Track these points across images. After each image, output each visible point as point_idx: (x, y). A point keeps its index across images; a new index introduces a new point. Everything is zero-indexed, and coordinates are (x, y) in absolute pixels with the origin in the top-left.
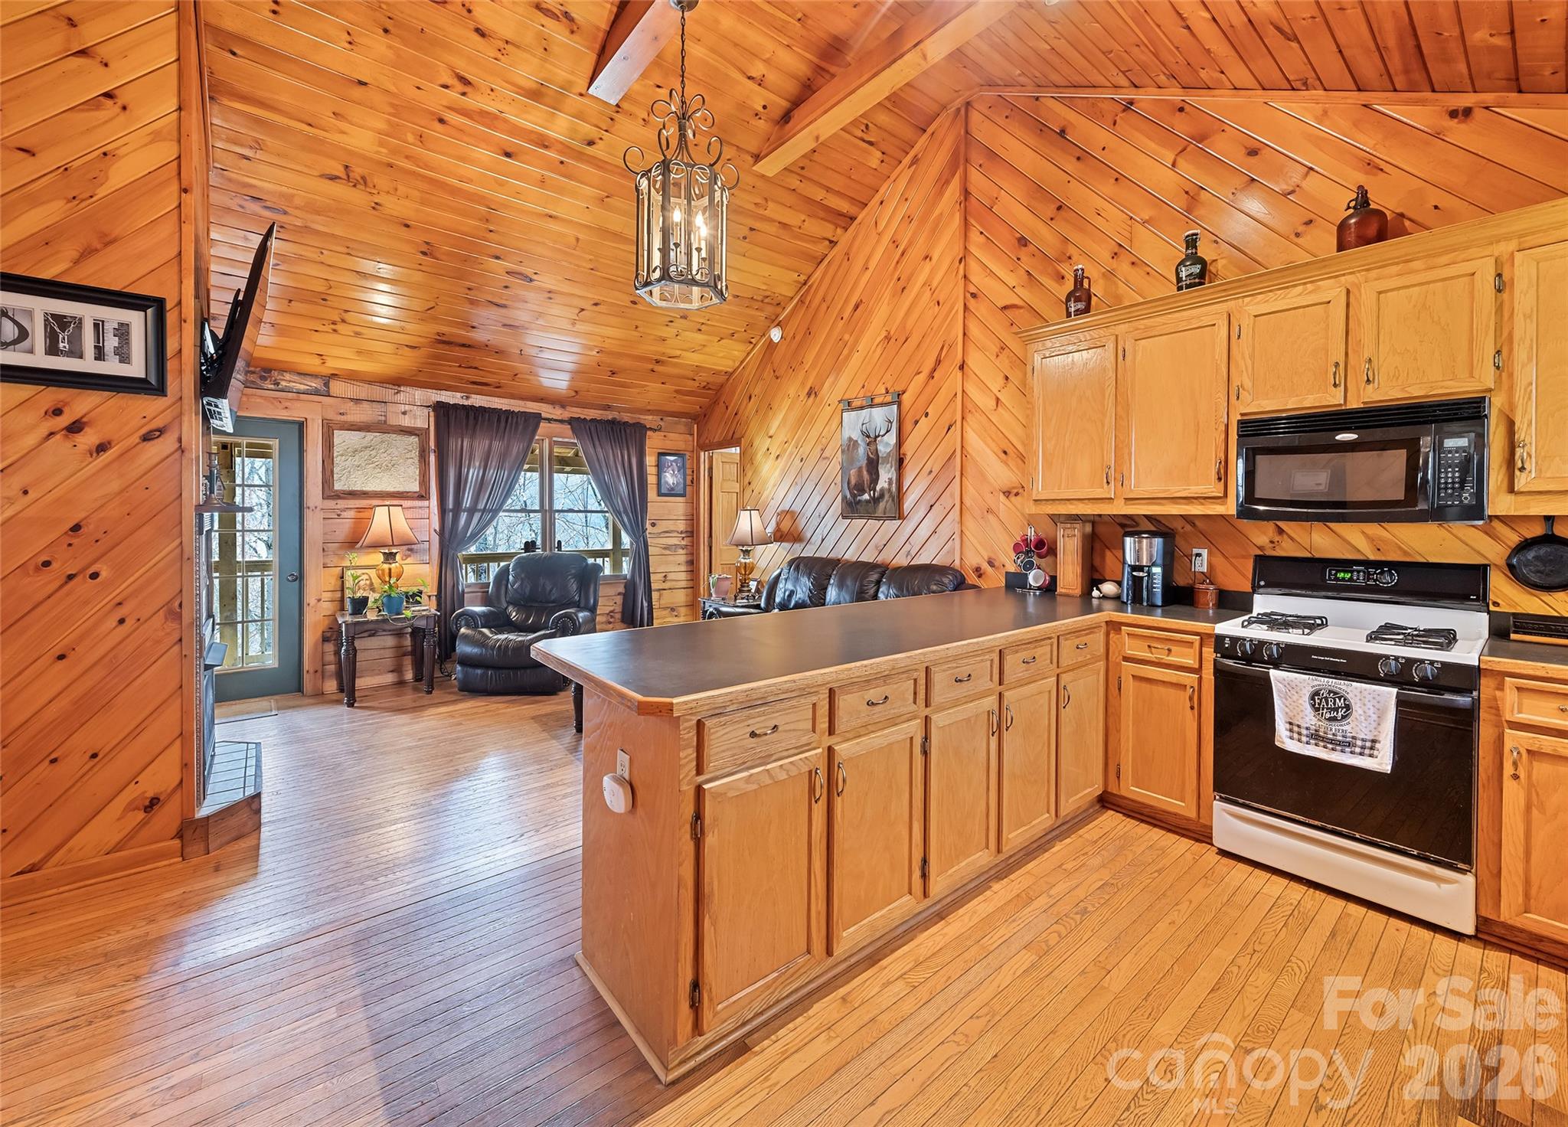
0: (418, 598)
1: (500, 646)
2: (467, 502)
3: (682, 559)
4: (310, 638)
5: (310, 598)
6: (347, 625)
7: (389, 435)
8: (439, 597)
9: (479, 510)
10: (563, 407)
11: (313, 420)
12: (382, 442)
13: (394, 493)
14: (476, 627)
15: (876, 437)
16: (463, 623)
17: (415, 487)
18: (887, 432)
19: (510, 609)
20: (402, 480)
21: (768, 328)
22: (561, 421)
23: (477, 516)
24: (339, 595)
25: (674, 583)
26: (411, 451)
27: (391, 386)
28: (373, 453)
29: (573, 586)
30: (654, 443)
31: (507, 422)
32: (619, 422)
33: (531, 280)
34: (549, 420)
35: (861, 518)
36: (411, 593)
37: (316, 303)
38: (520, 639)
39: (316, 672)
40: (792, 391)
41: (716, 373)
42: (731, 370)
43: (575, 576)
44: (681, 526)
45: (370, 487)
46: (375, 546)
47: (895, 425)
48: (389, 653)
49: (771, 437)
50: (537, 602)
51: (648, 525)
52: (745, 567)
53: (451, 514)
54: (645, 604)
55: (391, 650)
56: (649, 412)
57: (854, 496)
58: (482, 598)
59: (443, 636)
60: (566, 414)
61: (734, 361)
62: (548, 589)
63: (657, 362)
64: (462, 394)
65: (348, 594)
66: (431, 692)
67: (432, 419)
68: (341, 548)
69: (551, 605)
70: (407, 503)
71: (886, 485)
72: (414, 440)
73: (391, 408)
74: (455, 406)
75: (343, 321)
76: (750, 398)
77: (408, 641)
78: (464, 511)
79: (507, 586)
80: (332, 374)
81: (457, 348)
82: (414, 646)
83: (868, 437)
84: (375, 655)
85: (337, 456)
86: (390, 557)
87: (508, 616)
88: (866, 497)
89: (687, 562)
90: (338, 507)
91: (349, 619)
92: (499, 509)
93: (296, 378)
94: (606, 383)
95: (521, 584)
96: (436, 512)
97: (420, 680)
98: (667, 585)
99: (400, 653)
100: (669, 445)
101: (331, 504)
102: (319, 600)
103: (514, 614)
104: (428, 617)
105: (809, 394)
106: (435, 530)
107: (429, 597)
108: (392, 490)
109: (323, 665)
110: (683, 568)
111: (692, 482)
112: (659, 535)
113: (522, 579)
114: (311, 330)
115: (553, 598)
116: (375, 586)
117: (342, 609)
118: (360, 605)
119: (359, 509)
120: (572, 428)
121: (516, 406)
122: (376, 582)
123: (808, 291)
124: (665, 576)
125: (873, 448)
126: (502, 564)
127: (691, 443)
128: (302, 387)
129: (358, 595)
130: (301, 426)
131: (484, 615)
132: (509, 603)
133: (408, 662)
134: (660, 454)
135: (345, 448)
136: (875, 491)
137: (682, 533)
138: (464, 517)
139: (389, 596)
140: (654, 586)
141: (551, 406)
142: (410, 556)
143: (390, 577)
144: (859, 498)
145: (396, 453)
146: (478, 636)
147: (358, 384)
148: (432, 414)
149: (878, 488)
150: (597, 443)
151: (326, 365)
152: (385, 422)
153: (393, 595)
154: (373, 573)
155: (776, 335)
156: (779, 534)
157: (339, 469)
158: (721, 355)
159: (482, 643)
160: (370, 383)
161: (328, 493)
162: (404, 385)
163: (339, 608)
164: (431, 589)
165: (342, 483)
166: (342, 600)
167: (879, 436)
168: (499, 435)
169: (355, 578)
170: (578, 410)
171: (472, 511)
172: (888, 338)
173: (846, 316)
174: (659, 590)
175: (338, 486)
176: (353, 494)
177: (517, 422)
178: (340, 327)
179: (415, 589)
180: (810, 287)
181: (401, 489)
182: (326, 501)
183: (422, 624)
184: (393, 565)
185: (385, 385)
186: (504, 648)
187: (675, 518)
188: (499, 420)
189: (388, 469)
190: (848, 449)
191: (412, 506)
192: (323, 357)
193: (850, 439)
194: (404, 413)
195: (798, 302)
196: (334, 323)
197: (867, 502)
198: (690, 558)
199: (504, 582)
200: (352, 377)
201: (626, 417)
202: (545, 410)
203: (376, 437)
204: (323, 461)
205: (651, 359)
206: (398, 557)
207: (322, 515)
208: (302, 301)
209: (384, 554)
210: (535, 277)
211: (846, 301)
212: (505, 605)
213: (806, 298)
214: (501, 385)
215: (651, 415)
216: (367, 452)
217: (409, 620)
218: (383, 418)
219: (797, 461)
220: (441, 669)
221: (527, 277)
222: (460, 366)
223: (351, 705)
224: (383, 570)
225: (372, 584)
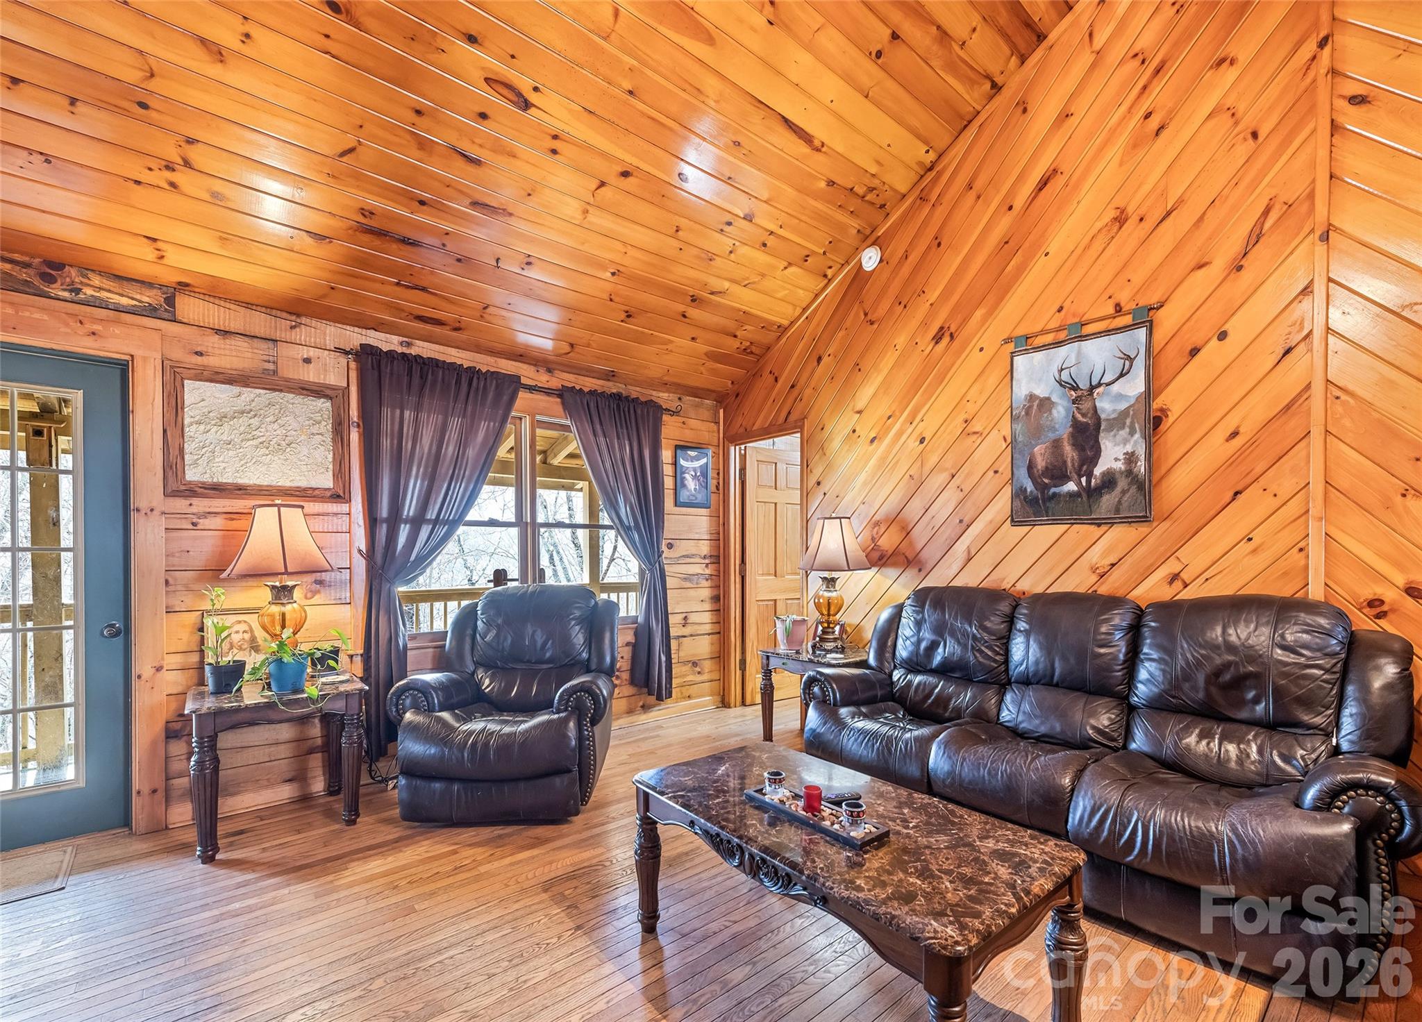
0: (332, 663)
1: (474, 744)
2: (410, 508)
3: (706, 593)
4: (144, 733)
5: (143, 665)
6: (199, 717)
7: (282, 395)
8: (366, 657)
9: (429, 521)
10: (549, 371)
11: (145, 359)
12: (270, 404)
13: (290, 489)
14: (431, 710)
15: (1092, 388)
16: (408, 702)
17: (326, 481)
18: (1122, 375)
19: (480, 673)
20: (304, 468)
21: (857, 250)
22: (547, 392)
23: (425, 531)
24: (195, 658)
25: (696, 627)
26: (319, 423)
27: (285, 315)
28: (255, 422)
29: (578, 638)
30: (671, 430)
31: (470, 384)
32: (627, 397)
33: (526, 105)
34: (531, 389)
35: (1055, 522)
36: (318, 654)
37: (125, 112)
38: (507, 729)
39: (154, 791)
40: (901, 340)
41: (766, 326)
42: (785, 323)
43: (580, 621)
44: (705, 548)
45: (251, 478)
46: (255, 575)
47: (1140, 365)
48: (284, 751)
49: (860, 412)
50: (522, 661)
51: (664, 548)
52: (829, 604)
53: (385, 526)
54: (663, 658)
55: (288, 745)
56: (665, 385)
57: (1043, 488)
58: (434, 657)
59: (373, 719)
60: (555, 382)
61: (795, 306)
62: (540, 641)
63: (694, 299)
64: (401, 339)
65: (210, 658)
66: (353, 822)
67: (353, 375)
68: (199, 580)
69: (545, 666)
70: (312, 507)
71: (1120, 466)
72: (324, 405)
73: (285, 351)
74: (391, 354)
75: (187, 163)
76: (819, 359)
77: (316, 730)
78: (406, 522)
79: (474, 638)
80: (180, 283)
81: (394, 246)
82: (326, 736)
83: (1075, 388)
84: (261, 755)
85: (191, 424)
86: (281, 593)
87: (478, 685)
88: (1071, 486)
89: (712, 598)
90: (194, 509)
91: (210, 703)
92: (459, 521)
93: (107, 284)
94: (615, 333)
95: (497, 635)
96: (361, 522)
97: (337, 792)
98: (686, 631)
99: (303, 750)
100: (688, 436)
101: (180, 504)
102: (159, 669)
103: (487, 682)
104: (348, 695)
105: (937, 339)
106: (360, 551)
107: (351, 657)
108: (288, 484)
109: (167, 779)
110: (707, 606)
111: (718, 488)
112: (677, 561)
113: (498, 626)
114: (127, 179)
115: (548, 655)
116: (260, 642)
117: (202, 682)
118: (229, 676)
119: (231, 515)
120: (563, 403)
121: (485, 363)
122: (260, 634)
123: (935, 180)
124: (685, 618)
125: (1086, 406)
126: (464, 603)
127: (716, 435)
128: (125, 301)
129: (225, 660)
130: (123, 370)
131: (442, 687)
132: (478, 664)
133: (316, 763)
134: (677, 447)
135: (206, 410)
136: (1090, 475)
137: (705, 557)
138: (404, 533)
139: (279, 661)
140: (674, 632)
141: (533, 368)
142: (318, 592)
143: (283, 627)
144: (1053, 490)
145: (295, 425)
146: (436, 727)
147: (228, 305)
148: (353, 365)
149: (1098, 471)
150: (598, 427)
151: (165, 261)
152: (275, 372)
153: (287, 659)
154: (253, 620)
155: (870, 259)
156: (876, 555)
157: (193, 445)
158: (779, 295)
159: (443, 736)
160: (248, 305)
161: (173, 485)
162: (306, 316)
163: (195, 680)
164: (352, 644)
165: (200, 469)
166: (201, 667)
167: (1099, 385)
168: (459, 406)
169: (220, 630)
170: (571, 377)
171: (417, 522)
172: (1121, 219)
173: (1019, 203)
174: (679, 637)
175: (192, 475)
176: (218, 490)
177: (485, 387)
178: (180, 177)
179: (327, 646)
180: (940, 174)
181: (303, 483)
182: (171, 500)
183: (339, 706)
184: (289, 607)
185: (274, 312)
186: (481, 746)
187: (697, 537)
188: (458, 382)
189: (279, 449)
190: (1027, 414)
191: (321, 511)
192: (160, 245)
193: (1032, 397)
194: (307, 361)
195: (914, 202)
196: (169, 167)
197: (1071, 495)
198: (716, 593)
199: (469, 632)
200: (217, 291)
201: (634, 392)
202: (527, 374)
203: (259, 396)
204: (165, 431)
205: (684, 294)
206: (297, 594)
207: (163, 522)
208: (100, 105)
209: (273, 587)
210: (533, 98)
211: (1021, 177)
212: (471, 668)
213: (931, 190)
214: (463, 325)
215: (669, 392)
216: (244, 420)
217: (314, 701)
218: (271, 366)
219: (913, 444)
220: (370, 771)
221: (520, 95)
222: (398, 284)
223: (208, 859)
224: (272, 616)
225: (253, 639)
